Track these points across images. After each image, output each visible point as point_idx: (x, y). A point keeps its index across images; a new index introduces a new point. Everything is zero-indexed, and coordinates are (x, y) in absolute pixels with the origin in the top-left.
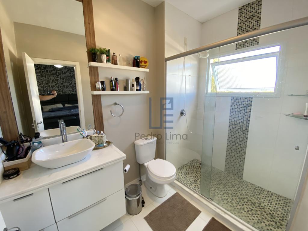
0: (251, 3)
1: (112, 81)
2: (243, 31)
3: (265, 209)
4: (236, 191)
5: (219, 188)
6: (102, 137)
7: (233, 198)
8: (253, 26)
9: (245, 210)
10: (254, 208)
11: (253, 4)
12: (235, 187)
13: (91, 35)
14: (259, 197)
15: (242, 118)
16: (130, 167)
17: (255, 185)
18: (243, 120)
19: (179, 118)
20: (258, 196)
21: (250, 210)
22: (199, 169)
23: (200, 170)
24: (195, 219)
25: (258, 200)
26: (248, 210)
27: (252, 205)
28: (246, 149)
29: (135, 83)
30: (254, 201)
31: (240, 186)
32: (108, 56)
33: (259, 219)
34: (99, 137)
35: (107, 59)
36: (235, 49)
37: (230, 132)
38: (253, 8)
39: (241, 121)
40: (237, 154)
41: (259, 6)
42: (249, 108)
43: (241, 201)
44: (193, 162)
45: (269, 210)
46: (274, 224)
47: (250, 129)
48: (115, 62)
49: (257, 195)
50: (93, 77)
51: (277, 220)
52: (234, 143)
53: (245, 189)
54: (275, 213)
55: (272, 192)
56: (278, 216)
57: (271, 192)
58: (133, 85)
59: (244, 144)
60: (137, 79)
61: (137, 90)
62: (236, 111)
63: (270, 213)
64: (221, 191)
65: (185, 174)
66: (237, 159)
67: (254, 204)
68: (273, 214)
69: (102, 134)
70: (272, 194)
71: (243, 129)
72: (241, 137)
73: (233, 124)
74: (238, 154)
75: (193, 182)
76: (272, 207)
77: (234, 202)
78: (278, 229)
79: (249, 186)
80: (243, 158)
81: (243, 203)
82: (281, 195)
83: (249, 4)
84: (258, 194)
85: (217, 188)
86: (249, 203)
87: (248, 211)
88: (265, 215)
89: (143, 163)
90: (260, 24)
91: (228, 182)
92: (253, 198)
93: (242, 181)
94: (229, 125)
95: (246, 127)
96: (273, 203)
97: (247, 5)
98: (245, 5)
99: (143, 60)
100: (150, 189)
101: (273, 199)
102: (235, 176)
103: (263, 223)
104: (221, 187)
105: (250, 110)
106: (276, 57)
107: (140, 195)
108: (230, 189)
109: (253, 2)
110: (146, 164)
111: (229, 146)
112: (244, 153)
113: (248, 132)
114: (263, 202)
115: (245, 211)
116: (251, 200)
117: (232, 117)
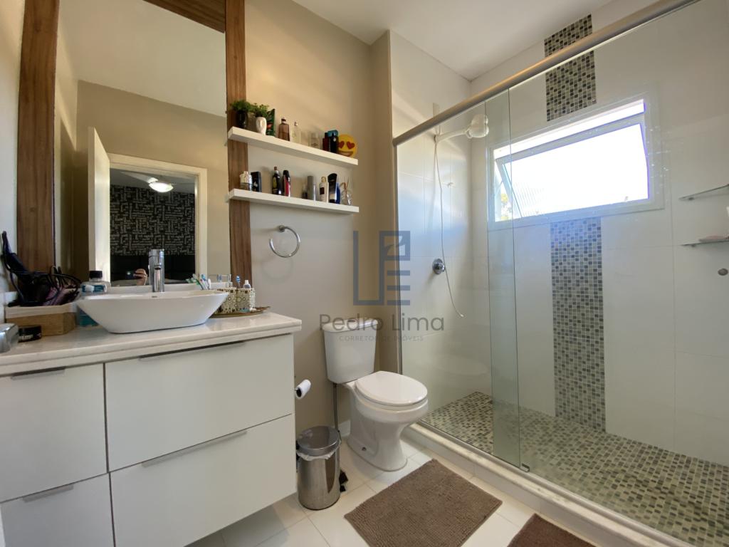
0: (569, 27)
1: (276, 175)
2: (559, 82)
3: (676, 495)
4: (592, 457)
5: (545, 450)
6: (246, 292)
7: (585, 471)
8: (579, 69)
9: (621, 497)
10: (646, 492)
11: (573, 29)
12: (587, 449)
13: (238, 79)
14: (656, 468)
15: (582, 271)
16: (311, 386)
17: (640, 444)
18: (586, 274)
19: (431, 278)
20: (651, 466)
21: (635, 496)
22: (489, 412)
23: (491, 414)
24: (485, 518)
25: (654, 474)
26: (630, 497)
27: (639, 486)
28: (602, 347)
29: (326, 186)
30: (642, 476)
31: (600, 446)
32: (270, 122)
33: (662, 517)
34: (239, 292)
35: (267, 129)
36: (546, 119)
37: (558, 309)
38: (573, 36)
39: (582, 278)
40: (582, 364)
41: (586, 29)
42: (594, 245)
43: (609, 477)
44: (472, 398)
45: (688, 496)
46: (706, 526)
47: (606, 294)
48: (285, 135)
49: (648, 463)
50: (236, 163)
51: (714, 516)
52: (571, 335)
53: (615, 453)
54: (705, 501)
55: (687, 455)
56: (714, 507)
57: (684, 456)
58: (322, 191)
59: (597, 335)
60: (332, 178)
61: (332, 201)
62: (565, 256)
63: (690, 502)
64: (552, 457)
65: (454, 421)
66: (585, 377)
67: (645, 483)
68: (700, 503)
69: (247, 287)
70: (688, 461)
71: (587, 297)
72: (587, 319)
73: (562, 288)
74: (584, 363)
75: (475, 439)
76: (695, 489)
77: (590, 481)
78: (721, 536)
79: (625, 445)
80: (597, 372)
81: (614, 482)
82: (711, 461)
83: (565, 30)
84: (651, 462)
85: (539, 450)
86: (632, 482)
87: (631, 499)
88: (679, 507)
89: (345, 381)
90: (593, 63)
91: (568, 438)
92: (640, 471)
93: (605, 436)
94: (554, 291)
95: (595, 289)
96: (693, 480)
97: (561, 32)
98: (557, 34)
99: (345, 140)
100: (361, 453)
101: (692, 472)
102: (585, 427)
103: (674, 526)
104: (551, 448)
105: (600, 247)
106: (638, 126)
107: (335, 450)
108: (575, 453)
109: (573, 25)
110: (351, 385)
111: (559, 344)
112: (600, 360)
113: (601, 301)
114: (667, 478)
115: (623, 501)
116: (635, 475)
117: (557, 271)
